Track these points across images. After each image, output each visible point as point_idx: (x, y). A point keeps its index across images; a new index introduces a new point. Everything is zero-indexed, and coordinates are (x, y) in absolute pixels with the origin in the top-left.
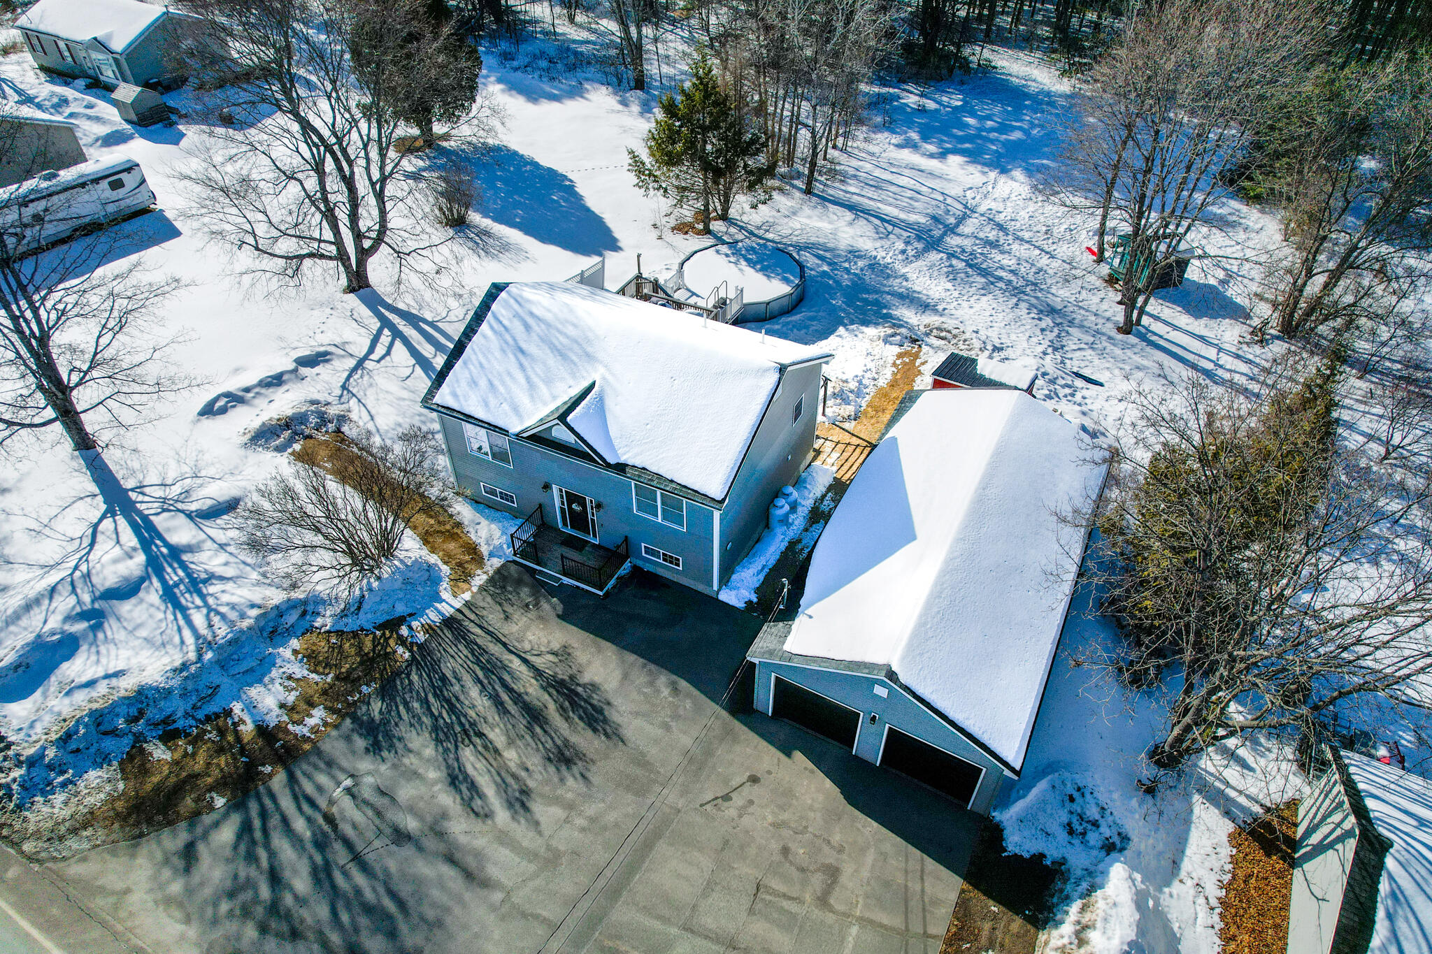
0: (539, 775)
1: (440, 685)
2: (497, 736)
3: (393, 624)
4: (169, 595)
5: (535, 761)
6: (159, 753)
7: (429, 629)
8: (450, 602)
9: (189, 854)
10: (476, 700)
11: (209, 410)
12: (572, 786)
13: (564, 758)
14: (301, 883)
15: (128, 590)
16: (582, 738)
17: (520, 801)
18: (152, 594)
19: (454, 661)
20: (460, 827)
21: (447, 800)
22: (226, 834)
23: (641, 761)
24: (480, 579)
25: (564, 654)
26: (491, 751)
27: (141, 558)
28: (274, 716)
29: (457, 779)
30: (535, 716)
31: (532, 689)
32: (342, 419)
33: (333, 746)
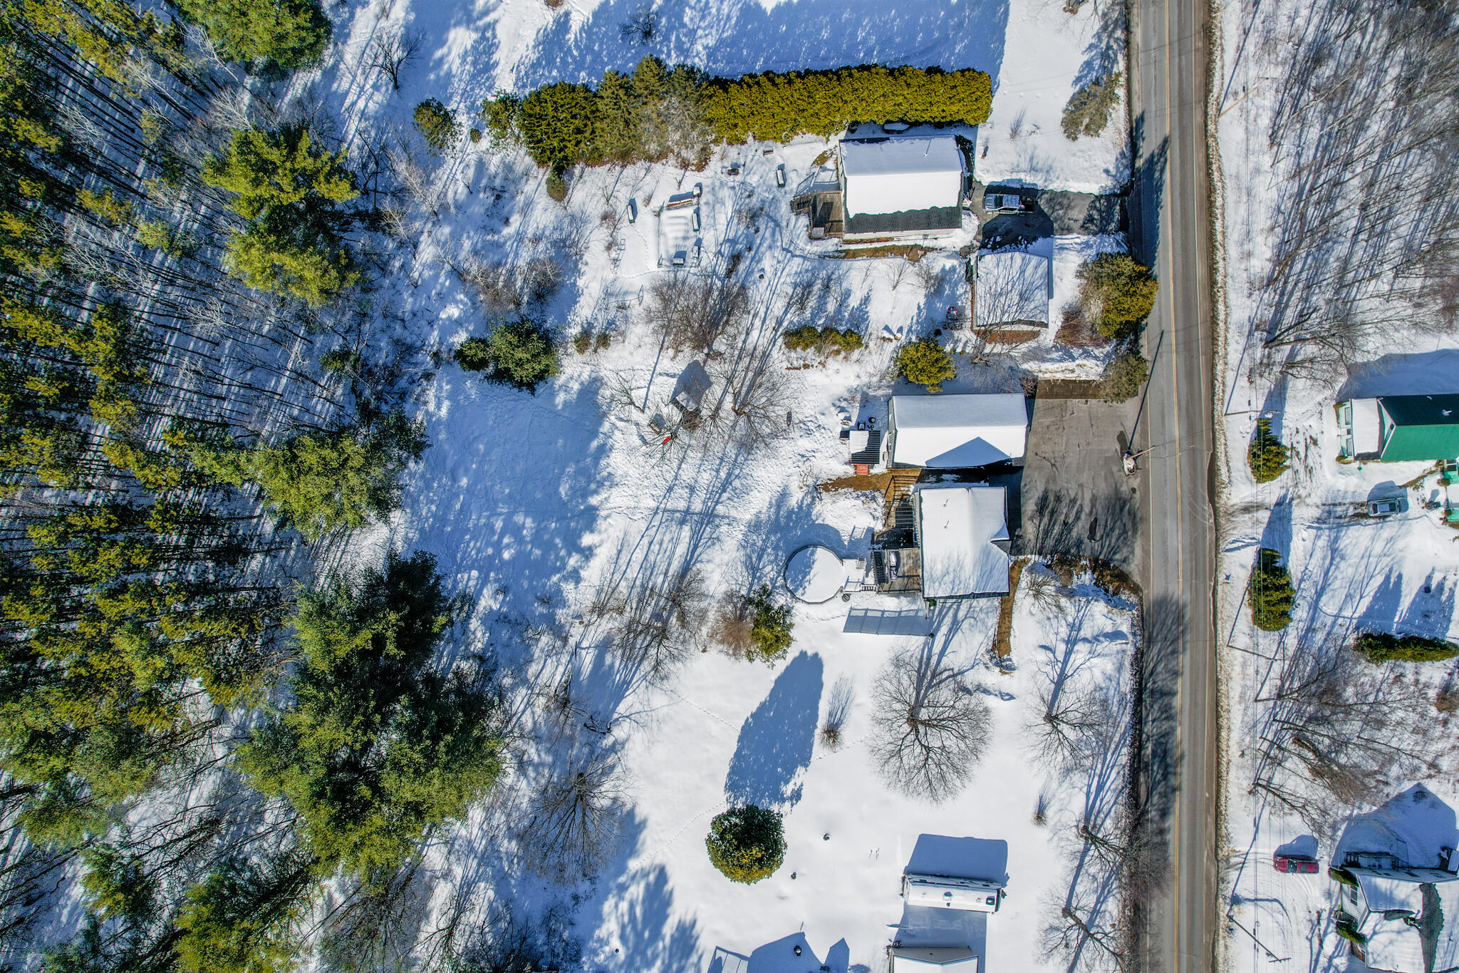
0: (1065, 502)
1: (1058, 541)
2: (1062, 518)
3: (1048, 566)
4: (1079, 629)
5: (1063, 504)
6: (1111, 589)
7: (1045, 557)
8: (1034, 558)
9: (1124, 561)
10: (1057, 529)
11: (1012, 697)
12: (1064, 492)
13: (1058, 499)
14: (1117, 532)
15: (1085, 640)
16: (1051, 498)
17: (1073, 501)
18: (1082, 634)
19: (1050, 542)
20: (1087, 509)
21: (1083, 516)
22: (1117, 557)
23: (1048, 482)
24: (1022, 557)
25: (1031, 519)
26: (1067, 516)
27: (1076, 648)
28: (1089, 572)
29: (1077, 518)
30: (1052, 513)
31: (1046, 520)
32: (988, 651)
33: (1088, 553)
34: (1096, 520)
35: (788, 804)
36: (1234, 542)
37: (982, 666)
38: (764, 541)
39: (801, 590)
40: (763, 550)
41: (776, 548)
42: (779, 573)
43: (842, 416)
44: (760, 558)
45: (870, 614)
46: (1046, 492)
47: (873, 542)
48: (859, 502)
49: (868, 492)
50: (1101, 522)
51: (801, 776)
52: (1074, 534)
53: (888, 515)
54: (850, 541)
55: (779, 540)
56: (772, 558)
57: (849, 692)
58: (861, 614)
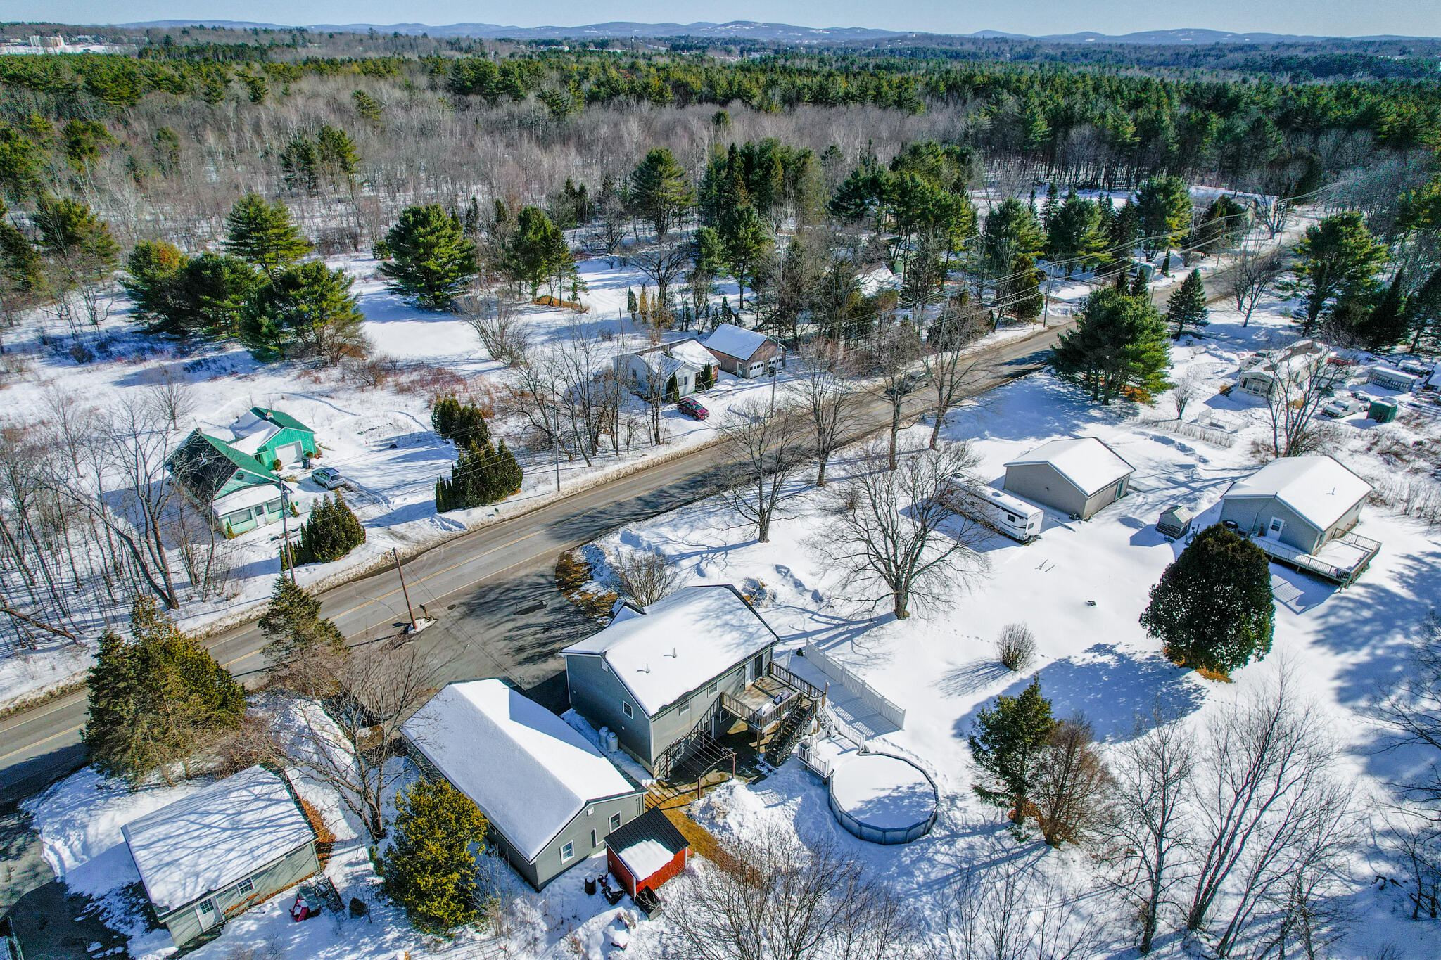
1: (572, 623)
5: (522, 643)
6: (584, 568)
9: (543, 575)
10: (559, 632)
11: (779, 567)
12: (506, 650)
13: (519, 650)
14: (514, 594)
15: (659, 553)
16: (526, 654)
19: (581, 628)
21: (522, 623)
22: (543, 580)
26: (535, 633)
27: (674, 554)
28: (583, 588)
29: (529, 625)
30: (542, 644)
33: (563, 599)
34: (515, 614)
35: (1119, 650)
36: (446, 528)
37: (777, 601)
38: (917, 897)
39: (919, 790)
40: (928, 886)
41: (907, 872)
42: (932, 842)
43: (620, 937)
44: (945, 881)
45: (851, 718)
46: (520, 663)
47: (763, 777)
48: (732, 821)
49: (705, 825)
50: (513, 608)
51: (1080, 658)
52: (550, 618)
53: (710, 786)
54: (790, 797)
55: (890, 878)
56: (925, 865)
57: (950, 679)
58: (859, 725)
